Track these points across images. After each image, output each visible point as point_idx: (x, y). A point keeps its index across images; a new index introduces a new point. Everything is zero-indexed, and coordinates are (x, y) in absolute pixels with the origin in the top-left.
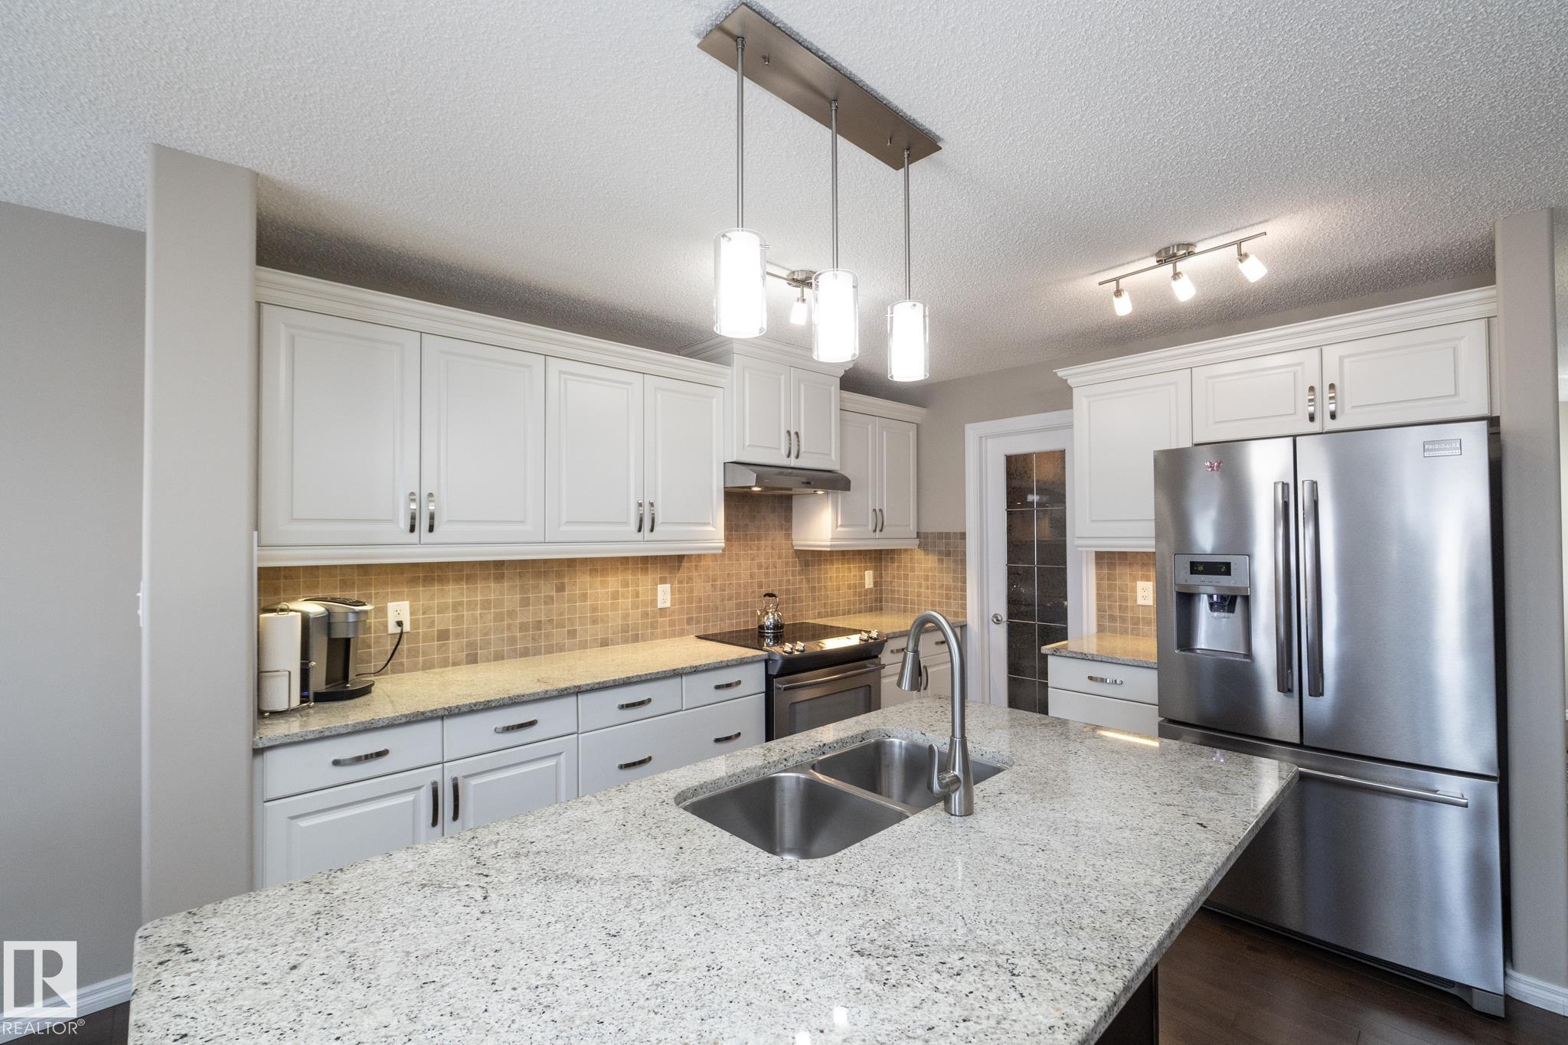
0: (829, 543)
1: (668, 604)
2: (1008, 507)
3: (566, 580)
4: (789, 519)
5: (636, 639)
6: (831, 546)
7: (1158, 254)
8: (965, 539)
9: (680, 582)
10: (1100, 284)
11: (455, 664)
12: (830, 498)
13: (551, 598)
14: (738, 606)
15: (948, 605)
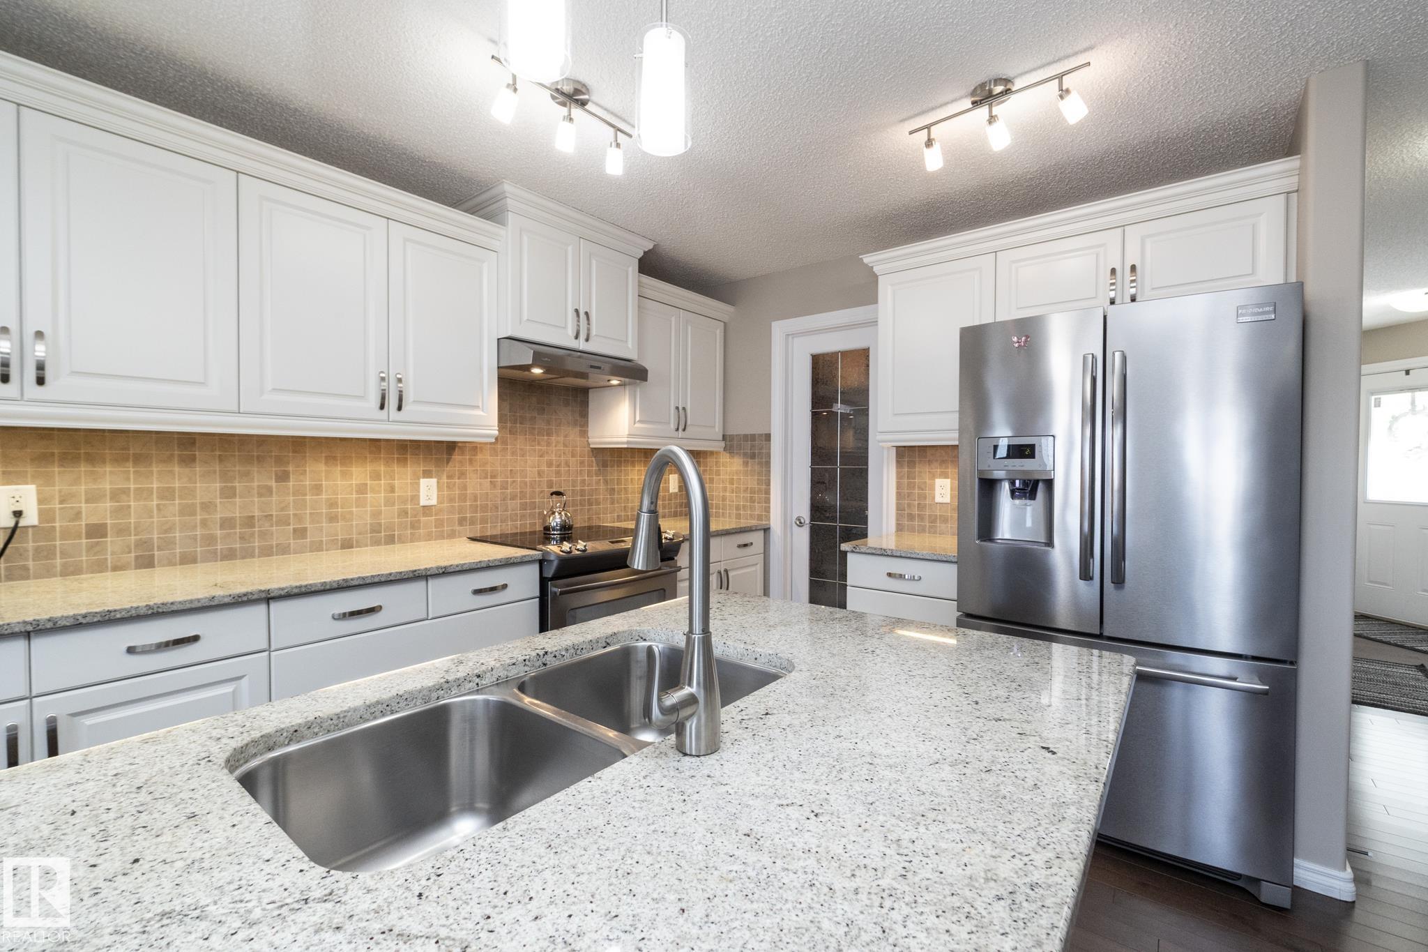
0: (625, 440)
1: (434, 502)
2: (813, 408)
3: (291, 468)
4: (584, 414)
5: (391, 540)
6: (628, 443)
7: (973, 93)
8: (770, 440)
9: (449, 477)
10: (911, 133)
11: (116, 568)
12: (627, 392)
13: (270, 489)
14: (524, 507)
15: (752, 508)
